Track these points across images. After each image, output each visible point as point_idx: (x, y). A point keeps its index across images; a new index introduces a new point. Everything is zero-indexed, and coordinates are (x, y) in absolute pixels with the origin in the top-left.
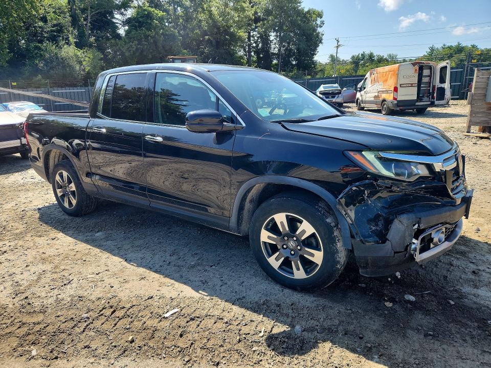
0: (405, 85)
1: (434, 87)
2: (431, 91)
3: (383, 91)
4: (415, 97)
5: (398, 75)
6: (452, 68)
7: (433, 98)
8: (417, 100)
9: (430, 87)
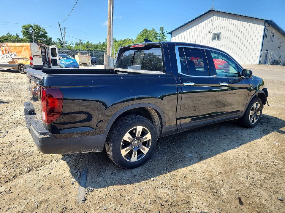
0: (36, 56)
1: (49, 58)
2: (47, 60)
3: (18, 59)
4: (42, 64)
5: (31, 49)
6: (58, 49)
7: (49, 64)
8: (44, 65)
9: (46, 58)
